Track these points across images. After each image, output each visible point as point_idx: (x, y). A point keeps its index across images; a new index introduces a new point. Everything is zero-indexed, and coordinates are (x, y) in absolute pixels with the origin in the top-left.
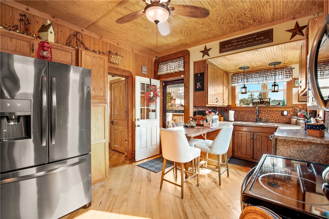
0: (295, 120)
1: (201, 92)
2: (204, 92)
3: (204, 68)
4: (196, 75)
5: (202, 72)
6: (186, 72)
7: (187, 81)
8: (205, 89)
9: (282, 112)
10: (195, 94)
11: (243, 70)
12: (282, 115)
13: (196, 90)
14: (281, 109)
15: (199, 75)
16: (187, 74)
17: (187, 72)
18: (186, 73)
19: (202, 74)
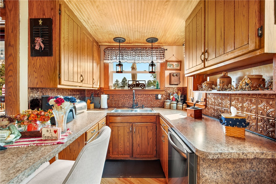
0: (169, 103)
1: (46, 58)
2: (52, 58)
3: (52, 9)
4: (33, 22)
5: (47, 16)
6: (10, 11)
7: (12, 32)
8: (54, 53)
9: (157, 95)
10: (33, 62)
11: (118, 44)
12: (157, 98)
13: (33, 52)
14: (155, 93)
15: (40, 22)
16: (12, 16)
17: (12, 12)
18: (9, 14)
19: (48, 22)
